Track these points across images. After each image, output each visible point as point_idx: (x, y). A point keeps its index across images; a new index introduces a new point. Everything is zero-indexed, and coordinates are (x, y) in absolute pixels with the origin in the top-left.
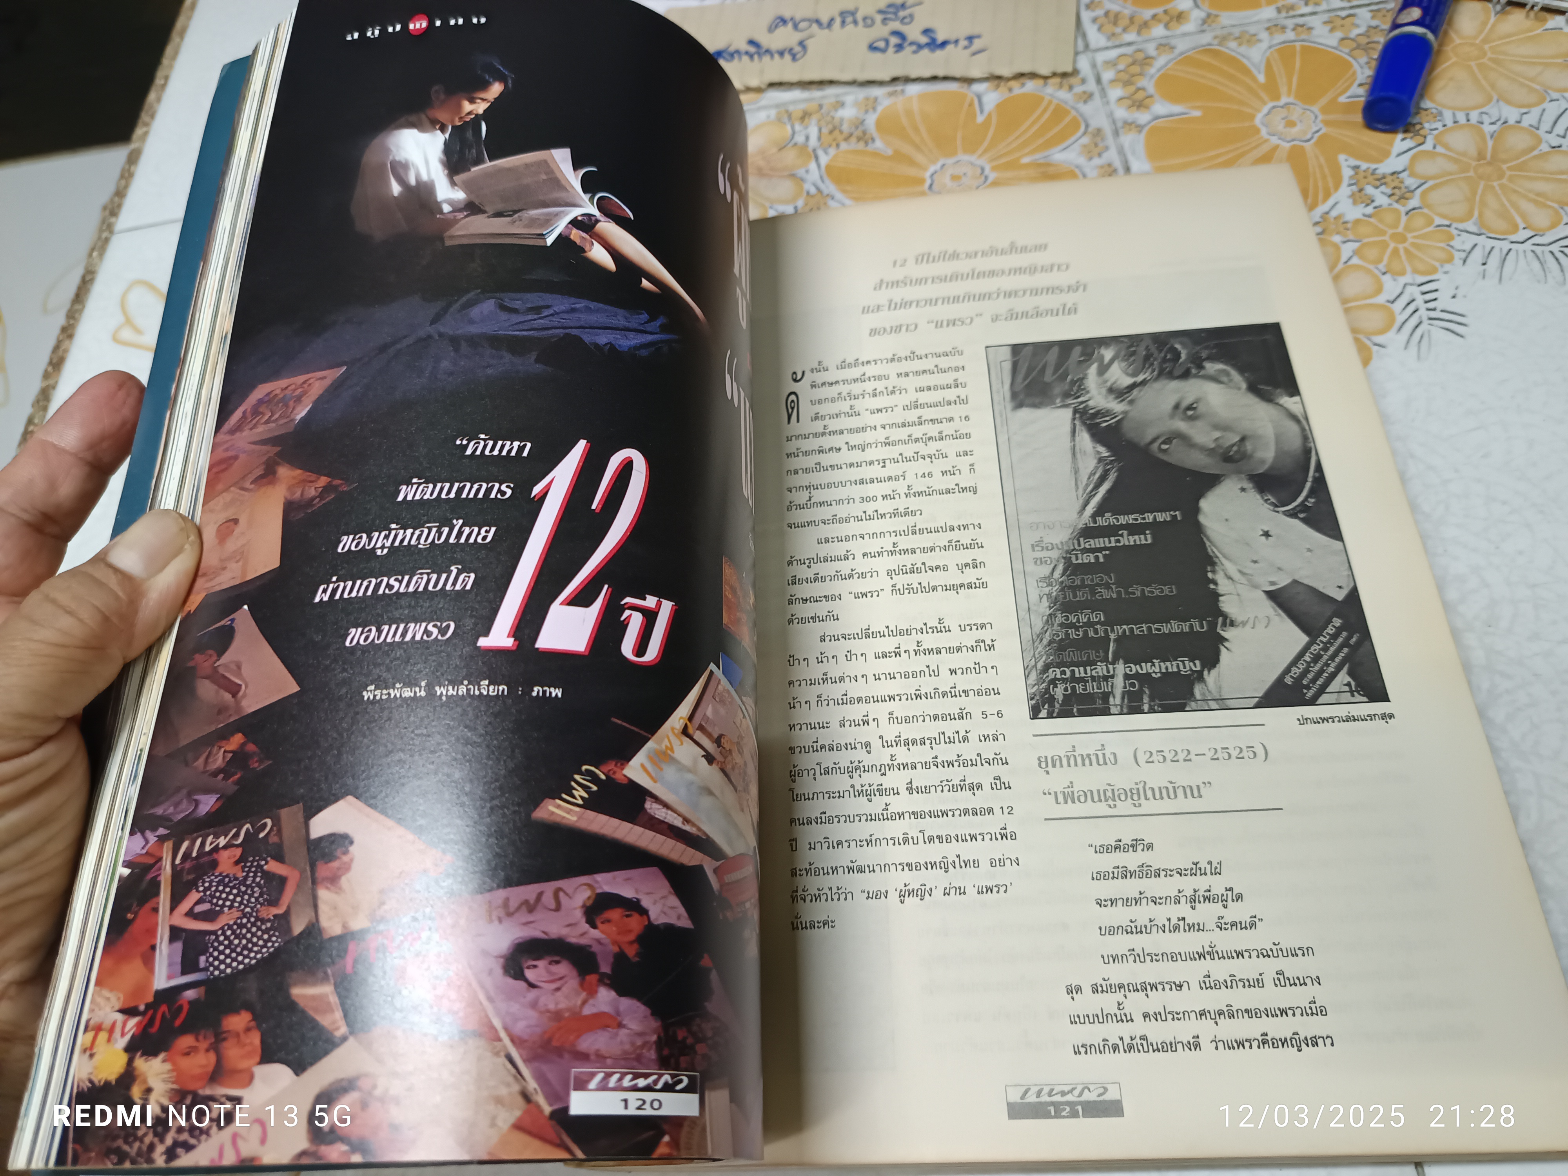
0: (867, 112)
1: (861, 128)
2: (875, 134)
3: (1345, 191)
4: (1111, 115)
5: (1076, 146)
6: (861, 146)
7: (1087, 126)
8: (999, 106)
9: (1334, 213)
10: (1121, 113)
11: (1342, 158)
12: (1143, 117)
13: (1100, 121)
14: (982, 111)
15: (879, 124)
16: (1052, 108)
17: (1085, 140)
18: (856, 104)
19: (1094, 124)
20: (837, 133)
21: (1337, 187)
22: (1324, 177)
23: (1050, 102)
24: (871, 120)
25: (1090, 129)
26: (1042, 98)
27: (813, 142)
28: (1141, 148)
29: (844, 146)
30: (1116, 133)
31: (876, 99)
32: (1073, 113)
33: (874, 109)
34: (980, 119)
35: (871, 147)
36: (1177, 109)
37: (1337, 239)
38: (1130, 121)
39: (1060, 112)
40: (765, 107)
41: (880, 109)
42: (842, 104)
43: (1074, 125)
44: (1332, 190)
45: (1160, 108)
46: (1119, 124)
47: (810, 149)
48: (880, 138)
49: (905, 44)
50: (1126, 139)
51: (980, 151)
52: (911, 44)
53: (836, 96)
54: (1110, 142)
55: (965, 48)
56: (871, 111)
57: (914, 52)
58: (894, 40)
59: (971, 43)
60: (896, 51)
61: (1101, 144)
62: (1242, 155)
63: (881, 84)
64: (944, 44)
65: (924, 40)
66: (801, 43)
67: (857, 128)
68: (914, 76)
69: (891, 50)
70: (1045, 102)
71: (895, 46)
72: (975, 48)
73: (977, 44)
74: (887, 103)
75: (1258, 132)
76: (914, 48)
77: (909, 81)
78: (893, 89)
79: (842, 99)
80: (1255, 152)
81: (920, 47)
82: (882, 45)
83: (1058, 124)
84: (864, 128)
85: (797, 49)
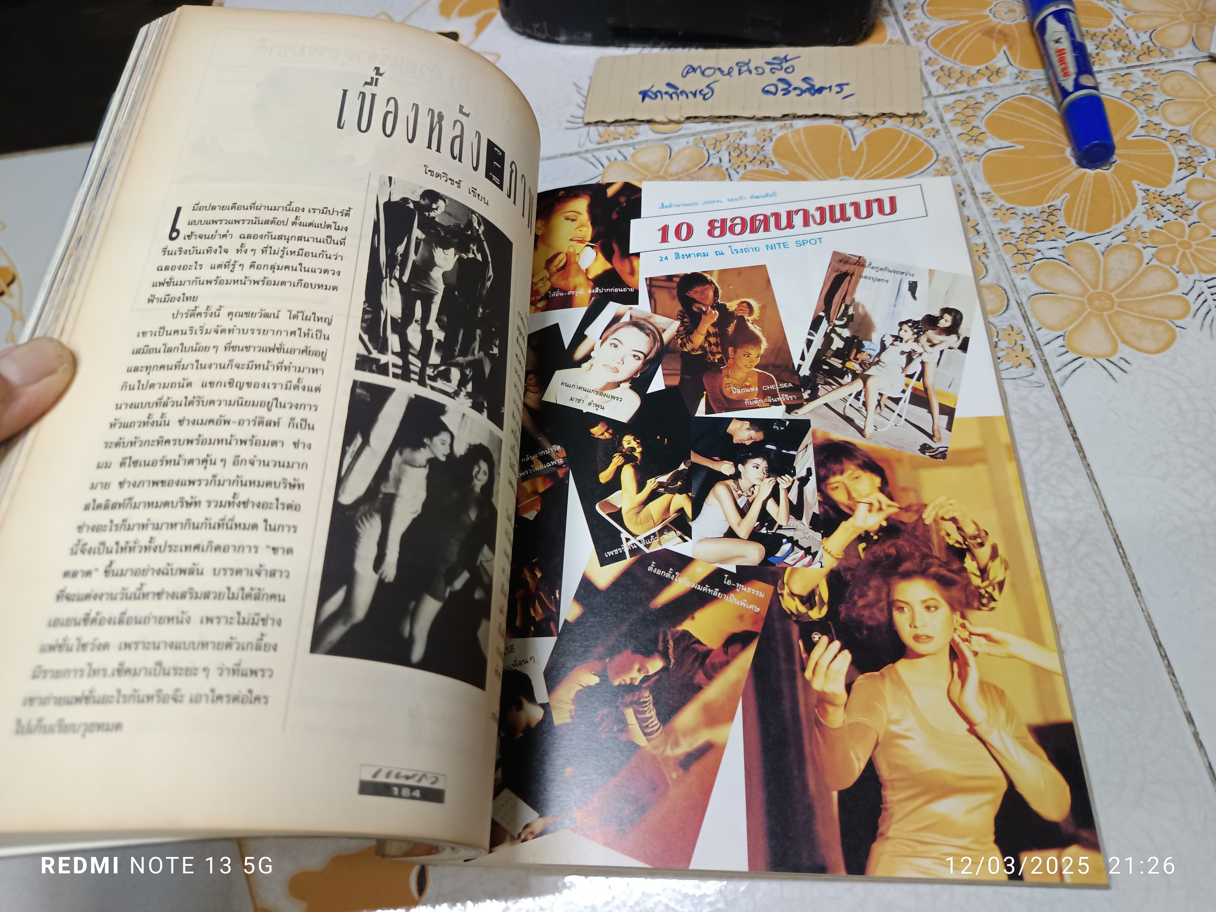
0: (765, 140)
1: (762, 153)
2: (773, 159)
3: (1140, 208)
4: (954, 147)
5: (930, 170)
6: (763, 167)
7: (938, 155)
8: (867, 138)
9: (1134, 226)
10: (962, 146)
11: (1135, 183)
12: (980, 149)
13: (946, 152)
14: (855, 143)
15: (775, 150)
16: (909, 140)
17: (937, 166)
18: (756, 134)
19: (943, 154)
20: (743, 157)
21: (1134, 205)
22: (1123, 198)
23: (907, 136)
24: (769, 148)
25: (940, 158)
26: (900, 133)
27: (725, 164)
28: (980, 173)
29: (750, 167)
30: (961, 162)
31: (771, 130)
32: (926, 144)
33: (771, 140)
34: (854, 148)
35: (771, 169)
36: (1005, 143)
37: (1139, 245)
38: (970, 152)
39: (915, 144)
40: (684, 136)
41: (775, 138)
42: (745, 135)
43: (927, 154)
44: (1131, 208)
45: (992, 142)
46: (962, 154)
47: (724, 169)
48: (778, 161)
49: (791, 89)
50: (969, 166)
51: (857, 173)
52: (795, 89)
53: (740, 127)
54: (957, 167)
55: (838, 92)
56: (768, 140)
57: (799, 95)
58: (781, 86)
59: (842, 90)
60: (784, 94)
61: (950, 169)
62: (1059, 180)
63: (774, 119)
64: (820, 90)
65: (805, 86)
66: (708, 86)
67: (758, 153)
68: (800, 113)
69: (780, 93)
70: (903, 136)
71: (783, 90)
72: (845, 93)
73: (847, 91)
74: (780, 133)
75: (1069, 162)
76: (798, 92)
77: (795, 117)
78: (783, 123)
79: (744, 130)
80: (1068, 178)
81: (803, 92)
82: (772, 89)
83: (915, 154)
84: (764, 153)
85: (706, 91)
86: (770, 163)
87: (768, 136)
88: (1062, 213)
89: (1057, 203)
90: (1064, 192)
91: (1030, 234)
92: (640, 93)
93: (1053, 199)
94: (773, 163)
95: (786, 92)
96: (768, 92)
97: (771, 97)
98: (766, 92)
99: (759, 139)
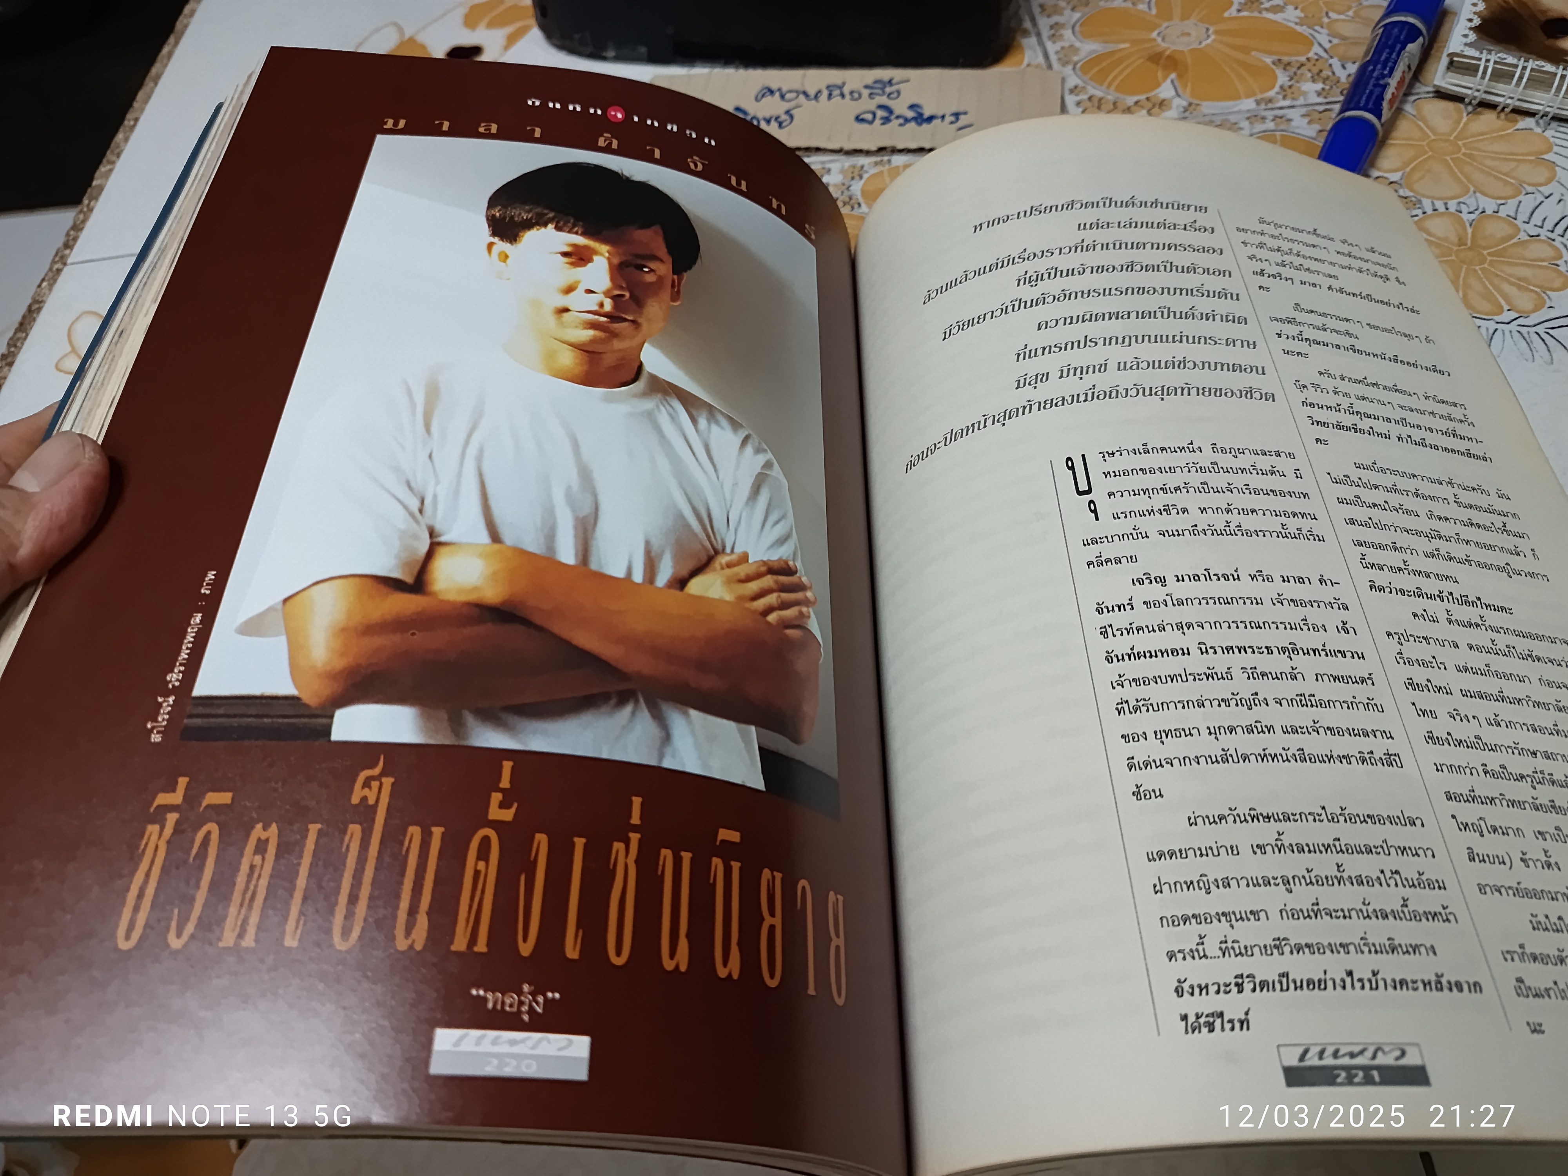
0: (853, 178)
1: (846, 193)
2: (861, 200)
15: (864, 190)
18: (842, 171)
24: (857, 187)
31: (862, 167)
33: (861, 177)
42: (828, 171)
48: (866, 203)
49: (893, 117)
52: (898, 117)
53: (823, 163)
55: (952, 123)
56: (857, 178)
57: (901, 125)
58: (880, 113)
59: (957, 119)
60: (883, 124)
64: (930, 119)
65: (910, 114)
66: (787, 112)
67: (842, 192)
68: (900, 146)
69: (878, 122)
71: (882, 118)
72: (960, 124)
73: (963, 120)
74: (873, 171)
76: (901, 121)
77: (895, 151)
79: (828, 166)
81: (907, 120)
82: (869, 117)
84: (849, 193)
85: (784, 117)
86: (856, 206)
87: (858, 173)
94: (859, 205)
95: (886, 120)
96: (863, 120)
97: (865, 126)
98: (859, 119)
99: (845, 177)
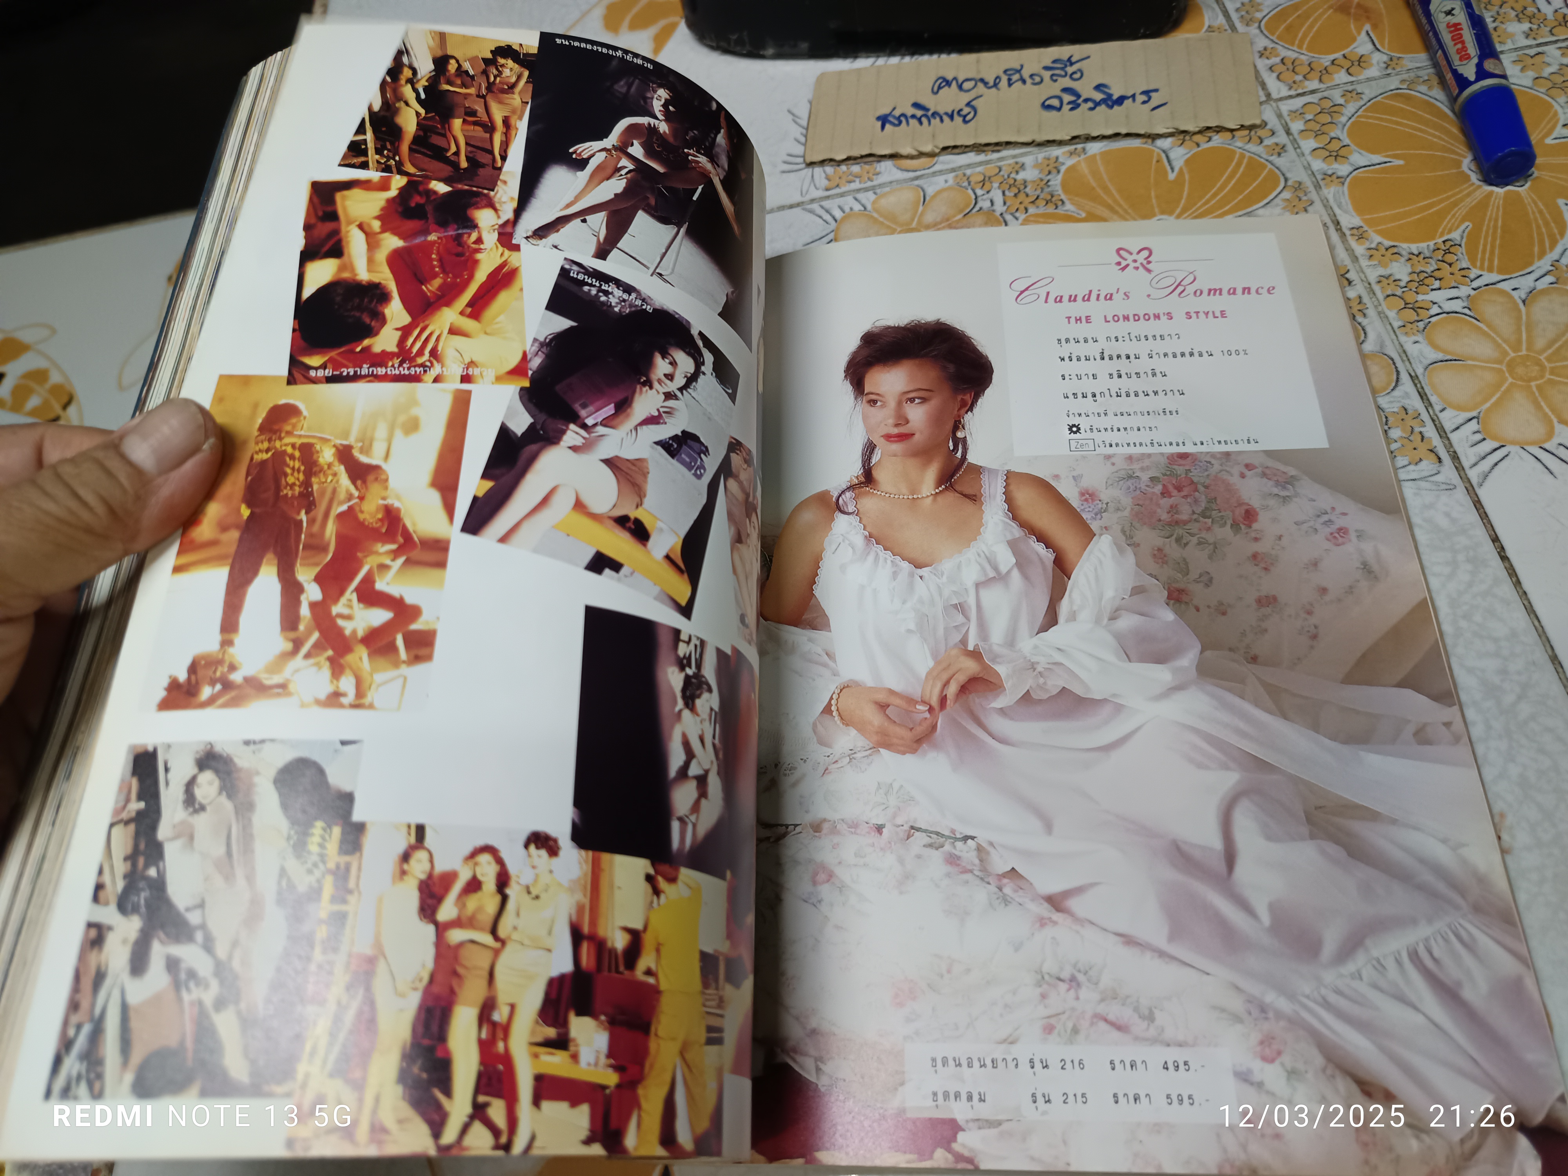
0: (1050, 173)
1: (1047, 190)
2: (1063, 197)
4: (1307, 168)
5: (1277, 200)
6: (1050, 209)
7: (1286, 180)
8: (1187, 162)
10: (1318, 165)
12: (1343, 169)
13: (1297, 174)
14: (1172, 169)
15: (1064, 185)
16: (1245, 161)
17: (1286, 195)
18: (1036, 165)
19: (1293, 177)
20: (1022, 196)
22: (1546, 224)
23: (1242, 156)
24: (1056, 181)
25: (1290, 183)
26: (1234, 152)
27: (999, 208)
28: (1346, 200)
29: (1032, 210)
30: (1318, 187)
31: (1057, 158)
32: (1270, 166)
33: (1059, 172)
34: (1172, 176)
35: (1060, 211)
36: (1377, 158)
38: (1330, 172)
39: (1254, 167)
40: (941, 172)
41: (1063, 169)
42: (1023, 166)
43: (1272, 180)
45: (1359, 158)
46: (1319, 177)
47: (998, 214)
48: (1069, 199)
49: (1080, 101)
50: (1330, 192)
51: (1178, 211)
52: (1086, 100)
53: (1014, 157)
54: (1314, 195)
55: (1144, 102)
56: (1054, 171)
57: (1091, 109)
58: (1067, 98)
59: (1150, 98)
60: (1072, 109)
61: (1305, 198)
62: (1455, 204)
63: (1060, 143)
64: (1121, 100)
65: (1099, 96)
66: (968, 104)
67: (1042, 189)
68: (1095, 134)
69: (1066, 107)
70: (1237, 156)
71: (1069, 103)
72: (1154, 102)
73: (1156, 99)
74: (1070, 162)
75: (1467, 178)
76: (1090, 104)
77: (1089, 138)
78: (1072, 147)
79: (1021, 160)
80: (1469, 200)
81: (1097, 104)
82: (1055, 102)
83: (1255, 180)
84: (1050, 189)
85: (966, 110)
86: (1060, 203)
87: (1054, 167)
88: (1463, 249)
89: (1455, 235)
90: (1463, 221)
91: (1421, 281)
92: (878, 118)
93: (1450, 232)
94: (1063, 202)
95: (1075, 106)
96: (1050, 107)
97: (1054, 113)
98: (1047, 107)
99: (1041, 171)
